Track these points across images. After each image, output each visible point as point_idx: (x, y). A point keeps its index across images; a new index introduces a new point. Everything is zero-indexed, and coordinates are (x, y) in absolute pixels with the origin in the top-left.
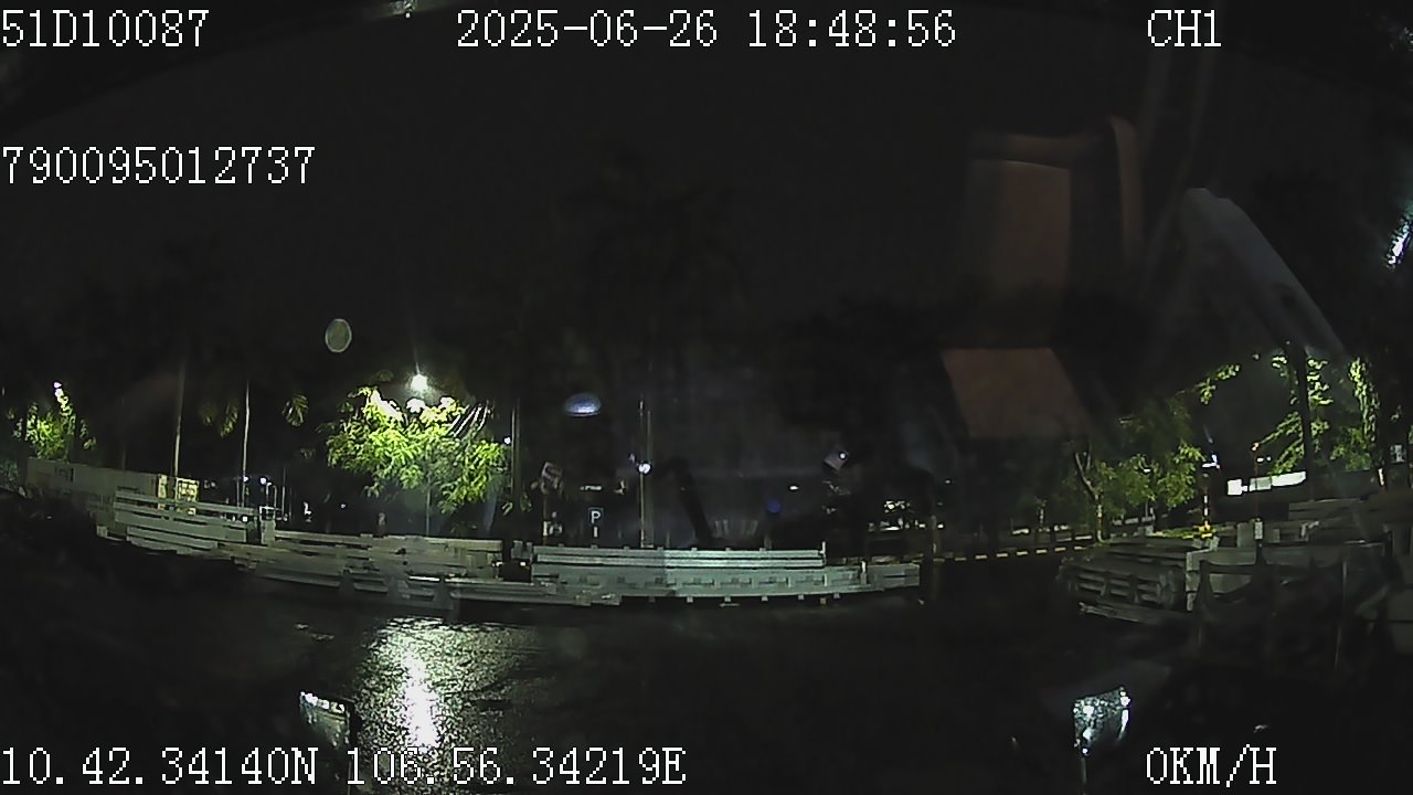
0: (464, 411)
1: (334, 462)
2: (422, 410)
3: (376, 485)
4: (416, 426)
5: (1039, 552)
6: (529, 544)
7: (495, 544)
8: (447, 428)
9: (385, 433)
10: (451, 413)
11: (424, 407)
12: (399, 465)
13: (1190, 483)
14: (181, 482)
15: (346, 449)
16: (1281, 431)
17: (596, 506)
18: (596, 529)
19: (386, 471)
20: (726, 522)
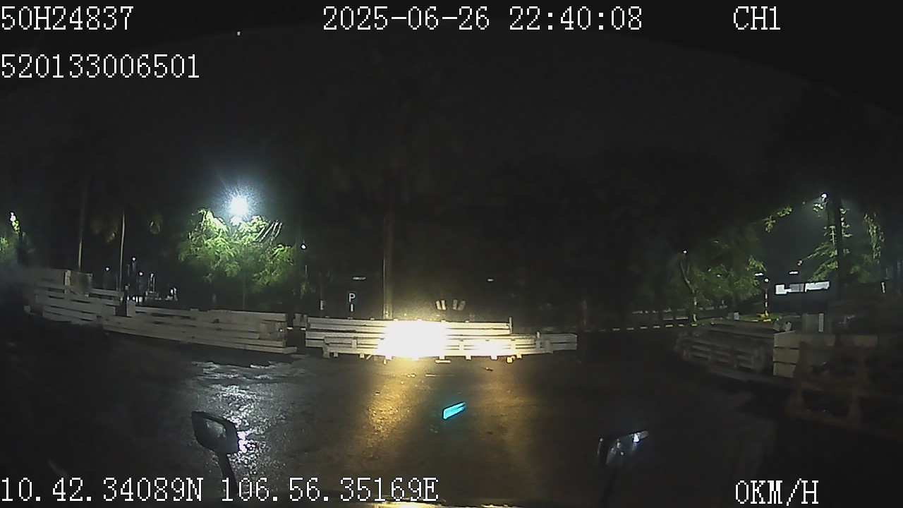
0: (268, 224)
1: (183, 259)
2: (240, 224)
3: (210, 275)
4: (237, 235)
5: (656, 327)
6: (305, 316)
7: (282, 317)
8: (255, 236)
9: (216, 239)
10: (258, 226)
11: (242, 222)
12: (225, 261)
13: (756, 284)
15: (190, 250)
16: (818, 253)
17: (352, 291)
18: (352, 306)
19: (216, 265)
20: (443, 302)
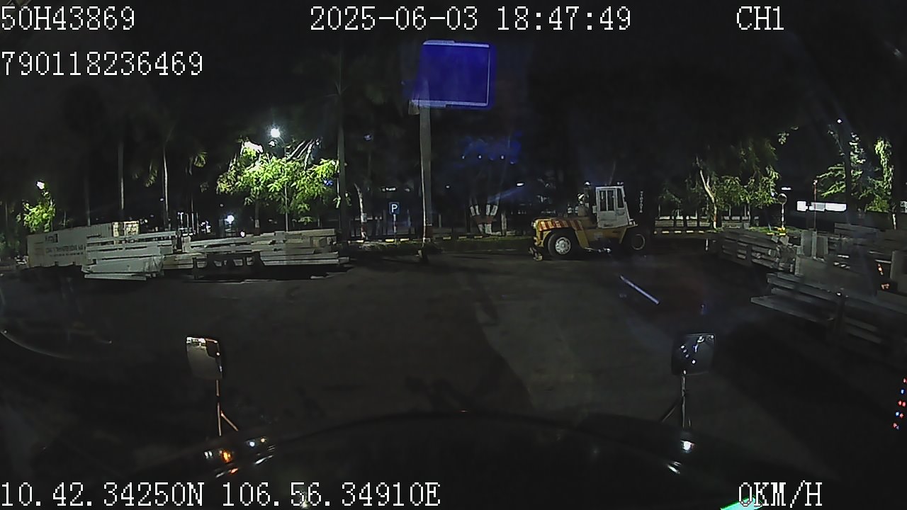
5: (676, 232)
7: (332, 231)
14: (127, 224)
16: (832, 172)
17: (394, 201)
18: (395, 215)
20: (477, 207)
